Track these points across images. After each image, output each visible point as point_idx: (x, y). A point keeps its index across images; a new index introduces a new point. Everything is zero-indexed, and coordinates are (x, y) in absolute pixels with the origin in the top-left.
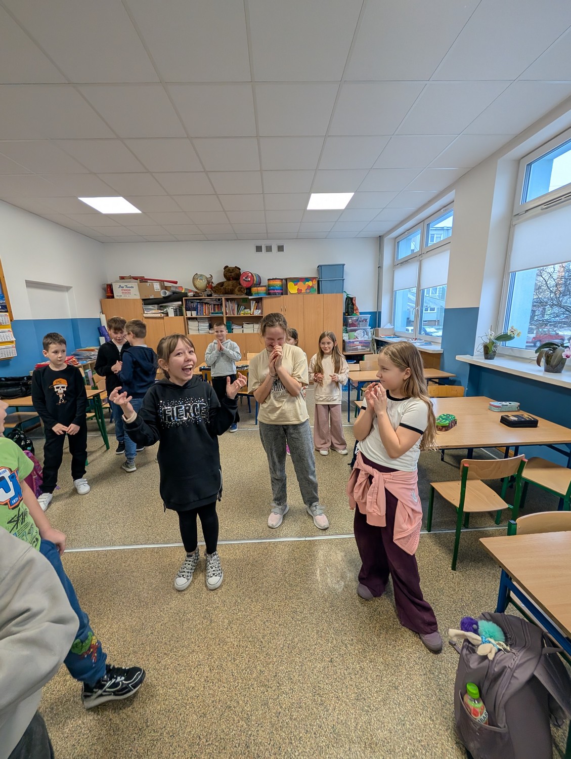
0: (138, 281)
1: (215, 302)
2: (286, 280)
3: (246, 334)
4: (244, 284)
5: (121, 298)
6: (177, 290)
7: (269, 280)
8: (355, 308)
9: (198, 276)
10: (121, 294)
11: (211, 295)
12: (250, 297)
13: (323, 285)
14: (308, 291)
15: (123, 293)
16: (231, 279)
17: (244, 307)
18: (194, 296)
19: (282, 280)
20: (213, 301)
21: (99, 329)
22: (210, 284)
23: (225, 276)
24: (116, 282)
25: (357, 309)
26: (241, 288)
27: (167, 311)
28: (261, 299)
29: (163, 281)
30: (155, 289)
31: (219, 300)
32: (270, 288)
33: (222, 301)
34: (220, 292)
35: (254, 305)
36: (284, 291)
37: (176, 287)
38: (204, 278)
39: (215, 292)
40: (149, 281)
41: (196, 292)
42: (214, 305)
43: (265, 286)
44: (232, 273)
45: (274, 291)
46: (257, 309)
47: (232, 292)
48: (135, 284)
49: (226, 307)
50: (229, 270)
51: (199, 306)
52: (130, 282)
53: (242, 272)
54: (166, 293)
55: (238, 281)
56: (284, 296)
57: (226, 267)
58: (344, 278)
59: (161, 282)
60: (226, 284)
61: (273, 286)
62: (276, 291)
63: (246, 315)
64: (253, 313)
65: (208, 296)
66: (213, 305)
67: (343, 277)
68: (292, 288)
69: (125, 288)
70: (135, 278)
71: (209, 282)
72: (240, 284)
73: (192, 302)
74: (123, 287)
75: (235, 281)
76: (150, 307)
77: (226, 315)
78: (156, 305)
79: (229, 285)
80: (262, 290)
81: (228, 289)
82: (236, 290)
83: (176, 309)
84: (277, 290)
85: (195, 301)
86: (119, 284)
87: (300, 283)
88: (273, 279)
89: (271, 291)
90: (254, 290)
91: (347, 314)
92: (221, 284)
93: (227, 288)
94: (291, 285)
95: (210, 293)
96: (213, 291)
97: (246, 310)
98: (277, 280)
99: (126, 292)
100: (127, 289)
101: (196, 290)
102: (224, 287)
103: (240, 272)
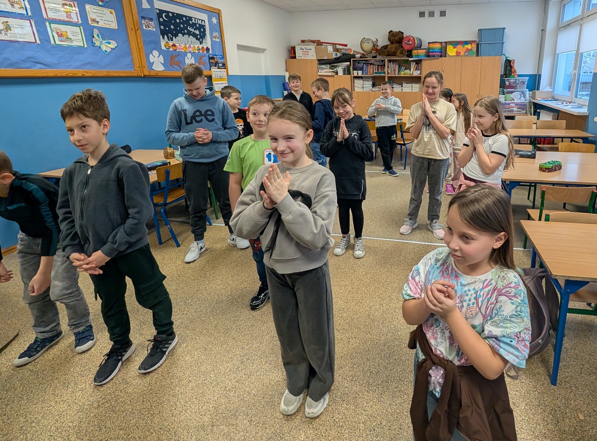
0: (316, 44)
2: (446, 43)
3: (404, 92)
4: (406, 47)
5: (302, 58)
6: (347, 52)
7: (429, 43)
8: (513, 70)
9: (365, 40)
10: (302, 55)
11: (375, 57)
12: (410, 59)
13: (482, 48)
14: (467, 54)
16: (394, 42)
17: (404, 68)
18: (361, 57)
19: (442, 43)
20: (377, 62)
21: (284, 84)
22: (376, 47)
23: (389, 40)
24: (298, 45)
25: (515, 71)
26: (403, 51)
27: (337, 70)
28: (420, 61)
29: (336, 44)
30: (328, 51)
31: (382, 61)
32: (429, 51)
33: (385, 62)
34: (384, 54)
35: (413, 66)
36: (443, 53)
37: (346, 50)
38: (371, 41)
39: (380, 54)
40: (324, 44)
41: (363, 54)
42: (378, 66)
43: (425, 49)
44: (396, 37)
45: (433, 54)
46: (416, 70)
47: (394, 54)
48: (313, 47)
49: (388, 67)
50: (393, 34)
51: (365, 66)
52: (308, 45)
54: (337, 55)
55: (401, 45)
56: (443, 58)
57: (391, 31)
58: (504, 41)
59: (334, 44)
60: (389, 47)
61: (433, 49)
62: (435, 54)
63: (406, 75)
64: (413, 73)
67: (502, 40)
68: (451, 51)
70: (313, 42)
71: (375, 45)
72: (402, 47)
73: (359, 63)
74: (303, 49)
75: (398, 44)
76: (324, 66)
77: (388, 74)
78: (328, 66)
79: (392, 48)
80: (422, 52)
81: (391, 51)
82: (398, 52)
83: (345, 69)
84: (436, 52)
85: (362, 62)
86: (300, 47)
87: (459, 47)
88: (433, 43)
89: (430, 54)
90: (414, 52)
91: (505, 76)
92: (386, 47)
94: (450, 48)
95: (375, 55)
96: (378, 53)
97: (406, 71)
98: (436, 44)
99: (306, 53)
100: (306, 50)
101: (363, 52)
102: (387, 49)
103: (403, 36)
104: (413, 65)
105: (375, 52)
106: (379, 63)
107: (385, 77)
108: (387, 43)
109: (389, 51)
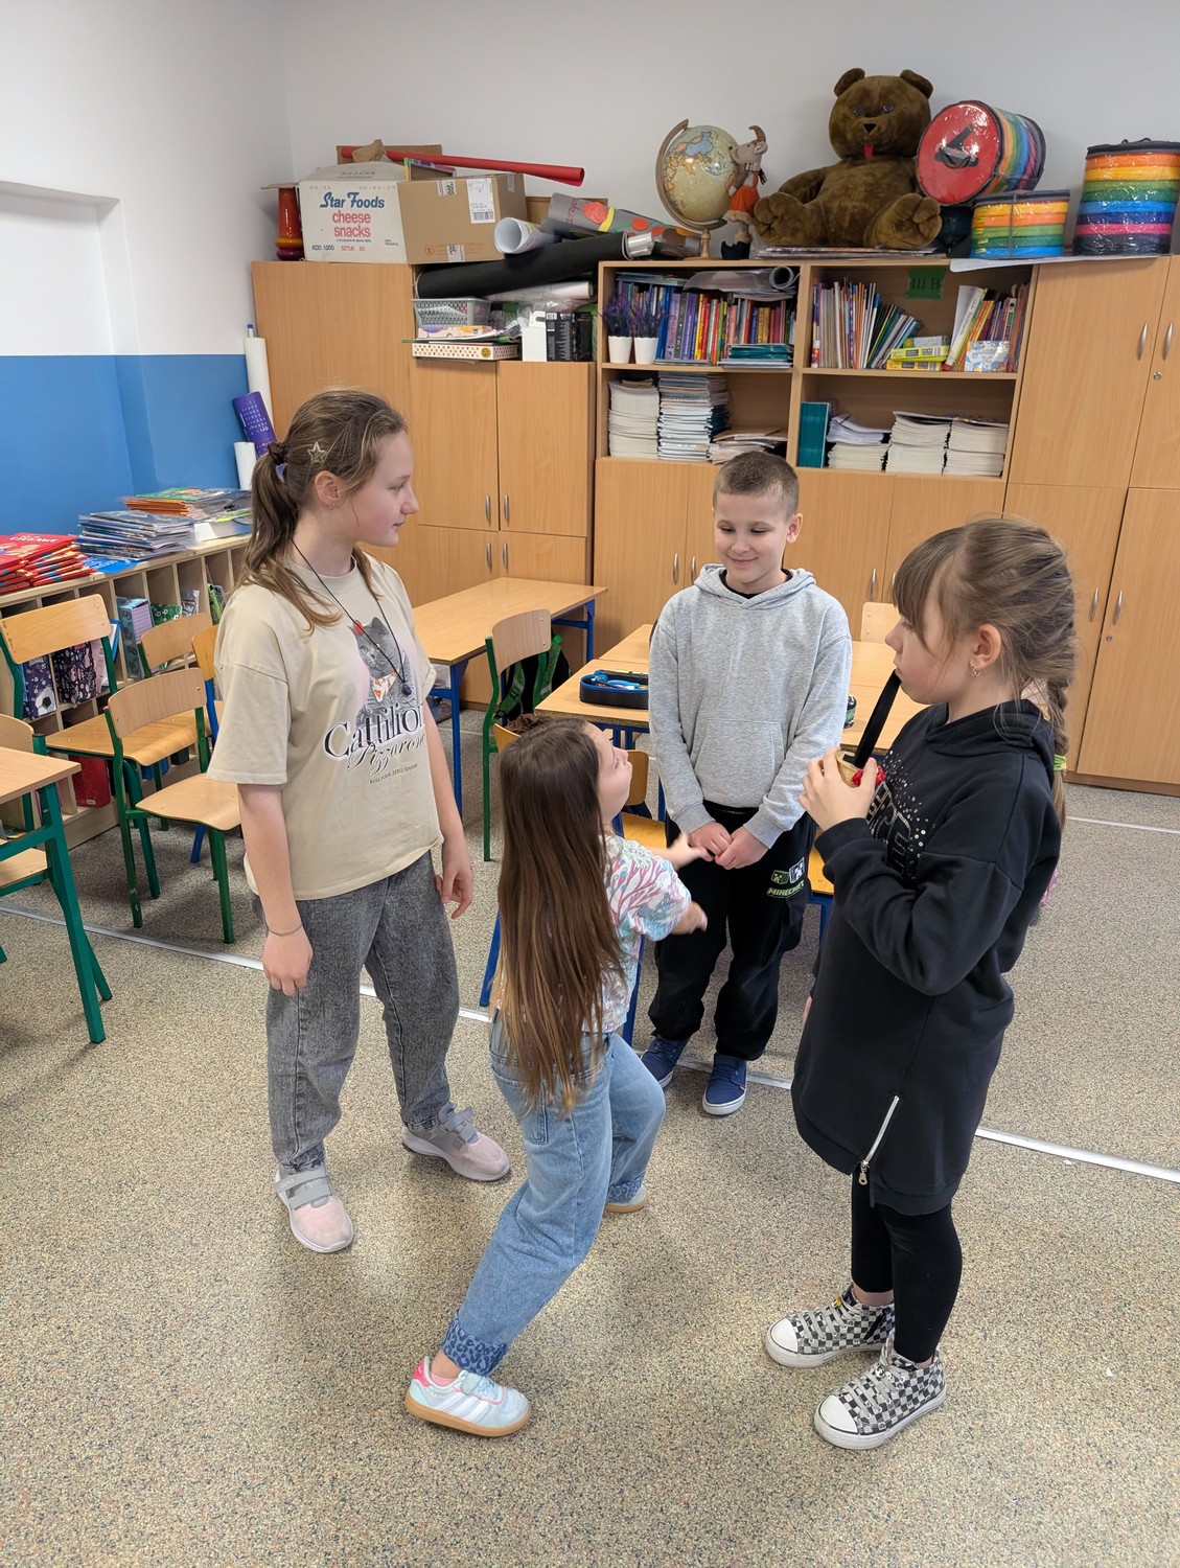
0: (405, 169)
1: (759, 289)
3: (895, 478)
4: (939, 183)
5: (334, 256)
6: (580, 220)
7: (1096, 152)
9: (690, 136)
10: (332, 240)
11: (742, 250)
12: (958, 266)
15: (338, 232)
16: (868, 151)
17: (912, 324)
18: (657, 253)
20: (749, 281)
21: (237, 406)
22: (749, 182)
23: (837, 133)
24: (318, 175)
26: (916, 209)
27: (517, 329)
28: (1023, 275)
29: (519, 169)
30: (473, 210)
31: (782, 275)
32: (1091, 209)
33: (796, 284)
34: (794, 232)
35: (972, 310)
37: (574, 203)
38: (720, 145)
39: (768, 231)
40: (453, 170)
41: (670, 232)
42: (756, 305)
43: (1063, 194)
44: (878, 112)
45: (1115, 229)
46: (985, 336)
47: (857, 234)
48: (389, 188)
49: (814, 317)
50: (866, 93)
51: (675, 310)
52: (369, 176)
53: (936, 104)
54: (517, 234)
55: (907, 166)
57: (854, 76)
59: (508, 173)
60: (831, 186)
61: (1118, 195)
62: (1127, 226)
63: (917, 372)
64: (962, 358)
65: (729, 252)
66: (746, 308)
69: (347, 209)
70: (396, 156)
71: (745, 174)
72: (914, 184)
73: (643, 288)
74: (339, 203)
75: (887, 166)
76: (444, 307)
77: (809, 361)
78: (470, 302)
79: (846, 191)
80: (1038, 217)
81: (843, 209)
82: (886, 218)
83: (558, 323)
84: (1135, 217)
85: (660, 280)
86: (323, 187)
88: (1125, 149)
89: (1094, 228)
90: (992, 217)
92: (809, 186)
93: (835, 205)
95: (739, 237)
96: (757, 224)
97: (921, 343)
98: (1147, 157)
99: (353, 228)
100: (356, 210)
101: (668, 220)
102: (819, 199)
103: (926, 108)
104: (969, 306)
105: (743, 216)
106: (760, 292)
107: (788, 377)
108: (820, 155)
109: (828, 211)
